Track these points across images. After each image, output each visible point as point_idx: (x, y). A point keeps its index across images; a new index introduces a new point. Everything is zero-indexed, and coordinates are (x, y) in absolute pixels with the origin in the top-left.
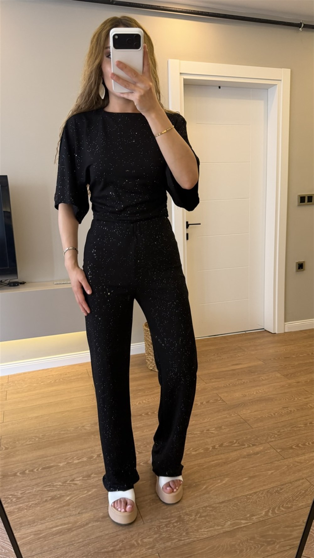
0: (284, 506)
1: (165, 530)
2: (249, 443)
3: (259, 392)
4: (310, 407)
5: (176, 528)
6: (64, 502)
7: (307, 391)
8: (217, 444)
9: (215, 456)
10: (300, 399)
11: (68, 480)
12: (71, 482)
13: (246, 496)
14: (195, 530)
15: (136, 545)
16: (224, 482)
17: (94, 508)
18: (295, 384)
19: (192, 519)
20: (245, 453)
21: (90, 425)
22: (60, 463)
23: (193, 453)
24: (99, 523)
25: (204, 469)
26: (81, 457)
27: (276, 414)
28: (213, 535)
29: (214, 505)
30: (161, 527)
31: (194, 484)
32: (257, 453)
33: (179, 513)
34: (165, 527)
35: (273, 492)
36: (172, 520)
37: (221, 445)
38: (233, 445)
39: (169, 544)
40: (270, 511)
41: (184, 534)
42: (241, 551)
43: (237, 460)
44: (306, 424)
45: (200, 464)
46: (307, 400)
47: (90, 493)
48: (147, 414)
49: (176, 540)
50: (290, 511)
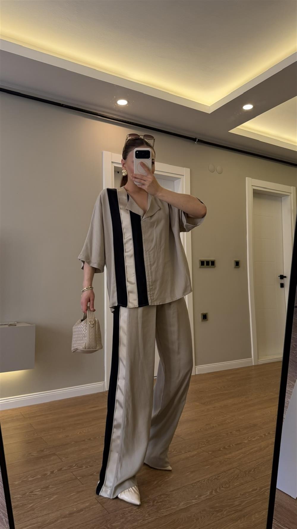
0: (224, 486)
1: (129, 514)
4: (228, 422)
5: (139, 512)
6: (28, 508)
7: (222, 412)
10: (219, 418)
11: (27, 493)
12: (30, 494)
13: (192, 484)
14: (156, 511)
16: (171, 477)
17: (59, 509)
18: (212, 408)
19: (150, 505)
20: (184, 457)
21: (36, 452)
22: (15, 482)
26: (34, 476)
27: (202, 429)
28: (171, 513)
29: (167, 493)
30: (125, 513)
31: (146, 482)
32: (193, 456)
34: (129, 513)
35: (213, 479)
38: (172, 453)
39: (136, 524)
40: (214, 491)
41: (147, 515)
42: (197, 519)
43: (178, 462)
44: (227, 434)
46: (225, 418)
47: (52, 499)
48: (90, 439)
49: (141, 521)
50: (229, 489)
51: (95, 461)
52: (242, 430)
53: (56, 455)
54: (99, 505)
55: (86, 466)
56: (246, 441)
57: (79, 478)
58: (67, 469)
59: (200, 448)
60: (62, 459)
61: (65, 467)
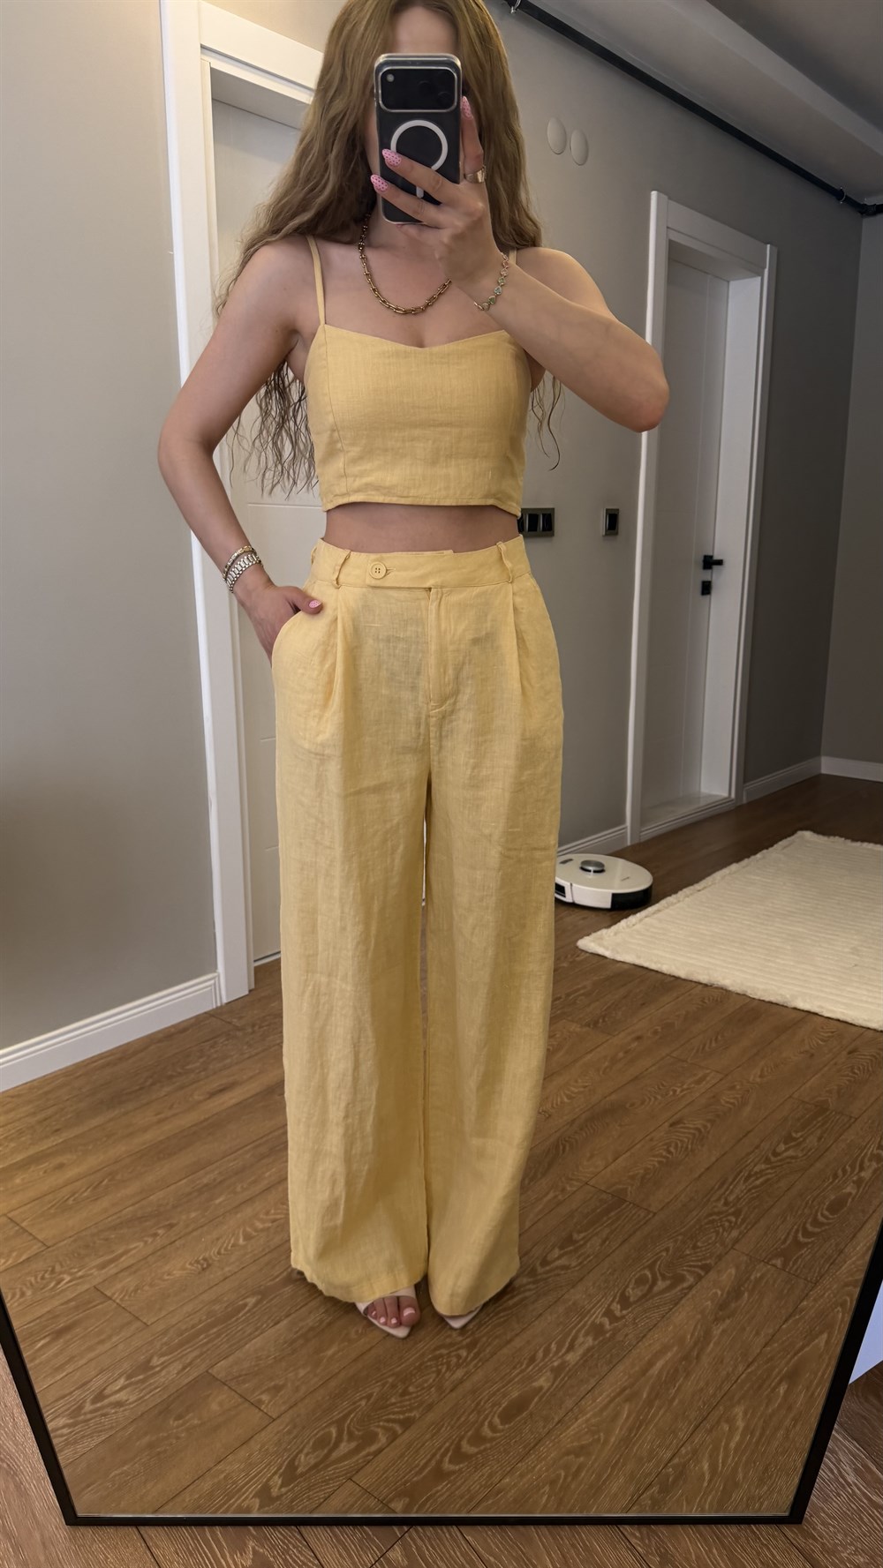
2: (691, 1266)
3: (572, 1092)
4: (731, 1106)
8: (612, 1301)
9: (640, 1343)
10: (688, 1089)
16: (740, 1424)
18: (636, 1044)
20: (709, 1303)
23: (572, 1358)
27: (672, 1149)
32: (736, 1293)
37: (625, 1301)
38: (656, 1289)
43: (707, 1335)
45: (624, 1390)
46: (706, 1085)
51: (405, 1393)
52: (799, 1134)
53: (224, 1384)
55: (386, 1429)
56: (850, 1189)
58: (316, 1465)
59: (732, 1248)
60: (260, 1402)
61: (301, 1451)
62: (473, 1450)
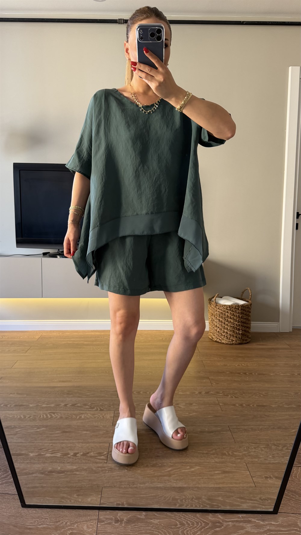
1: (253, 450)
5: (263, 451)
14: (281, 456)
15: (227, 454)
19: (279, 449)
23: (285, 406)
24: (197, 435)
25: (294, 419)
30: (250, 448)
31: (284, 427)
33: (267, 442)
36: (261, 446)
39: (256, 460)
41: (271, 457)
45: (292, 415)
48: (245, 373)
49: (263, 459)
51: (242, 394)
53: (209, 379)
54: (229, 433)
55: (231, 396)
57: (221, 404)
58: (213, 394)
60: (213, 384)
61: (212, 391)
62: (245, 406)
